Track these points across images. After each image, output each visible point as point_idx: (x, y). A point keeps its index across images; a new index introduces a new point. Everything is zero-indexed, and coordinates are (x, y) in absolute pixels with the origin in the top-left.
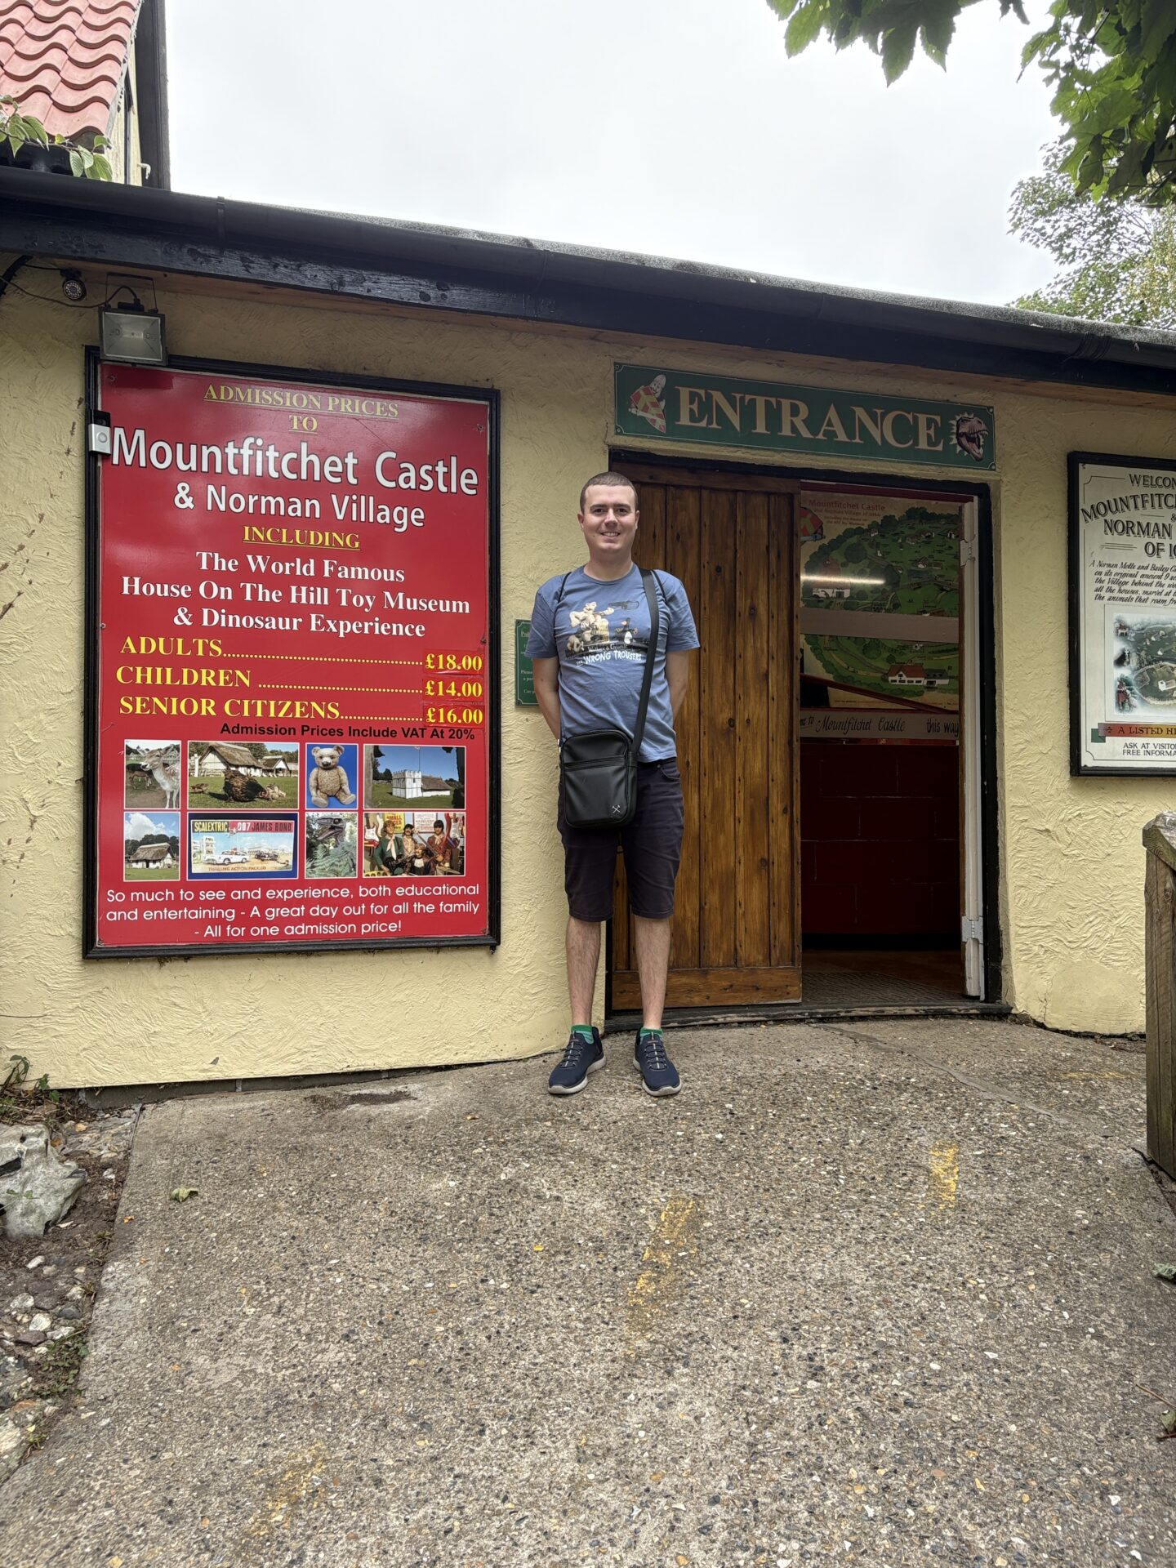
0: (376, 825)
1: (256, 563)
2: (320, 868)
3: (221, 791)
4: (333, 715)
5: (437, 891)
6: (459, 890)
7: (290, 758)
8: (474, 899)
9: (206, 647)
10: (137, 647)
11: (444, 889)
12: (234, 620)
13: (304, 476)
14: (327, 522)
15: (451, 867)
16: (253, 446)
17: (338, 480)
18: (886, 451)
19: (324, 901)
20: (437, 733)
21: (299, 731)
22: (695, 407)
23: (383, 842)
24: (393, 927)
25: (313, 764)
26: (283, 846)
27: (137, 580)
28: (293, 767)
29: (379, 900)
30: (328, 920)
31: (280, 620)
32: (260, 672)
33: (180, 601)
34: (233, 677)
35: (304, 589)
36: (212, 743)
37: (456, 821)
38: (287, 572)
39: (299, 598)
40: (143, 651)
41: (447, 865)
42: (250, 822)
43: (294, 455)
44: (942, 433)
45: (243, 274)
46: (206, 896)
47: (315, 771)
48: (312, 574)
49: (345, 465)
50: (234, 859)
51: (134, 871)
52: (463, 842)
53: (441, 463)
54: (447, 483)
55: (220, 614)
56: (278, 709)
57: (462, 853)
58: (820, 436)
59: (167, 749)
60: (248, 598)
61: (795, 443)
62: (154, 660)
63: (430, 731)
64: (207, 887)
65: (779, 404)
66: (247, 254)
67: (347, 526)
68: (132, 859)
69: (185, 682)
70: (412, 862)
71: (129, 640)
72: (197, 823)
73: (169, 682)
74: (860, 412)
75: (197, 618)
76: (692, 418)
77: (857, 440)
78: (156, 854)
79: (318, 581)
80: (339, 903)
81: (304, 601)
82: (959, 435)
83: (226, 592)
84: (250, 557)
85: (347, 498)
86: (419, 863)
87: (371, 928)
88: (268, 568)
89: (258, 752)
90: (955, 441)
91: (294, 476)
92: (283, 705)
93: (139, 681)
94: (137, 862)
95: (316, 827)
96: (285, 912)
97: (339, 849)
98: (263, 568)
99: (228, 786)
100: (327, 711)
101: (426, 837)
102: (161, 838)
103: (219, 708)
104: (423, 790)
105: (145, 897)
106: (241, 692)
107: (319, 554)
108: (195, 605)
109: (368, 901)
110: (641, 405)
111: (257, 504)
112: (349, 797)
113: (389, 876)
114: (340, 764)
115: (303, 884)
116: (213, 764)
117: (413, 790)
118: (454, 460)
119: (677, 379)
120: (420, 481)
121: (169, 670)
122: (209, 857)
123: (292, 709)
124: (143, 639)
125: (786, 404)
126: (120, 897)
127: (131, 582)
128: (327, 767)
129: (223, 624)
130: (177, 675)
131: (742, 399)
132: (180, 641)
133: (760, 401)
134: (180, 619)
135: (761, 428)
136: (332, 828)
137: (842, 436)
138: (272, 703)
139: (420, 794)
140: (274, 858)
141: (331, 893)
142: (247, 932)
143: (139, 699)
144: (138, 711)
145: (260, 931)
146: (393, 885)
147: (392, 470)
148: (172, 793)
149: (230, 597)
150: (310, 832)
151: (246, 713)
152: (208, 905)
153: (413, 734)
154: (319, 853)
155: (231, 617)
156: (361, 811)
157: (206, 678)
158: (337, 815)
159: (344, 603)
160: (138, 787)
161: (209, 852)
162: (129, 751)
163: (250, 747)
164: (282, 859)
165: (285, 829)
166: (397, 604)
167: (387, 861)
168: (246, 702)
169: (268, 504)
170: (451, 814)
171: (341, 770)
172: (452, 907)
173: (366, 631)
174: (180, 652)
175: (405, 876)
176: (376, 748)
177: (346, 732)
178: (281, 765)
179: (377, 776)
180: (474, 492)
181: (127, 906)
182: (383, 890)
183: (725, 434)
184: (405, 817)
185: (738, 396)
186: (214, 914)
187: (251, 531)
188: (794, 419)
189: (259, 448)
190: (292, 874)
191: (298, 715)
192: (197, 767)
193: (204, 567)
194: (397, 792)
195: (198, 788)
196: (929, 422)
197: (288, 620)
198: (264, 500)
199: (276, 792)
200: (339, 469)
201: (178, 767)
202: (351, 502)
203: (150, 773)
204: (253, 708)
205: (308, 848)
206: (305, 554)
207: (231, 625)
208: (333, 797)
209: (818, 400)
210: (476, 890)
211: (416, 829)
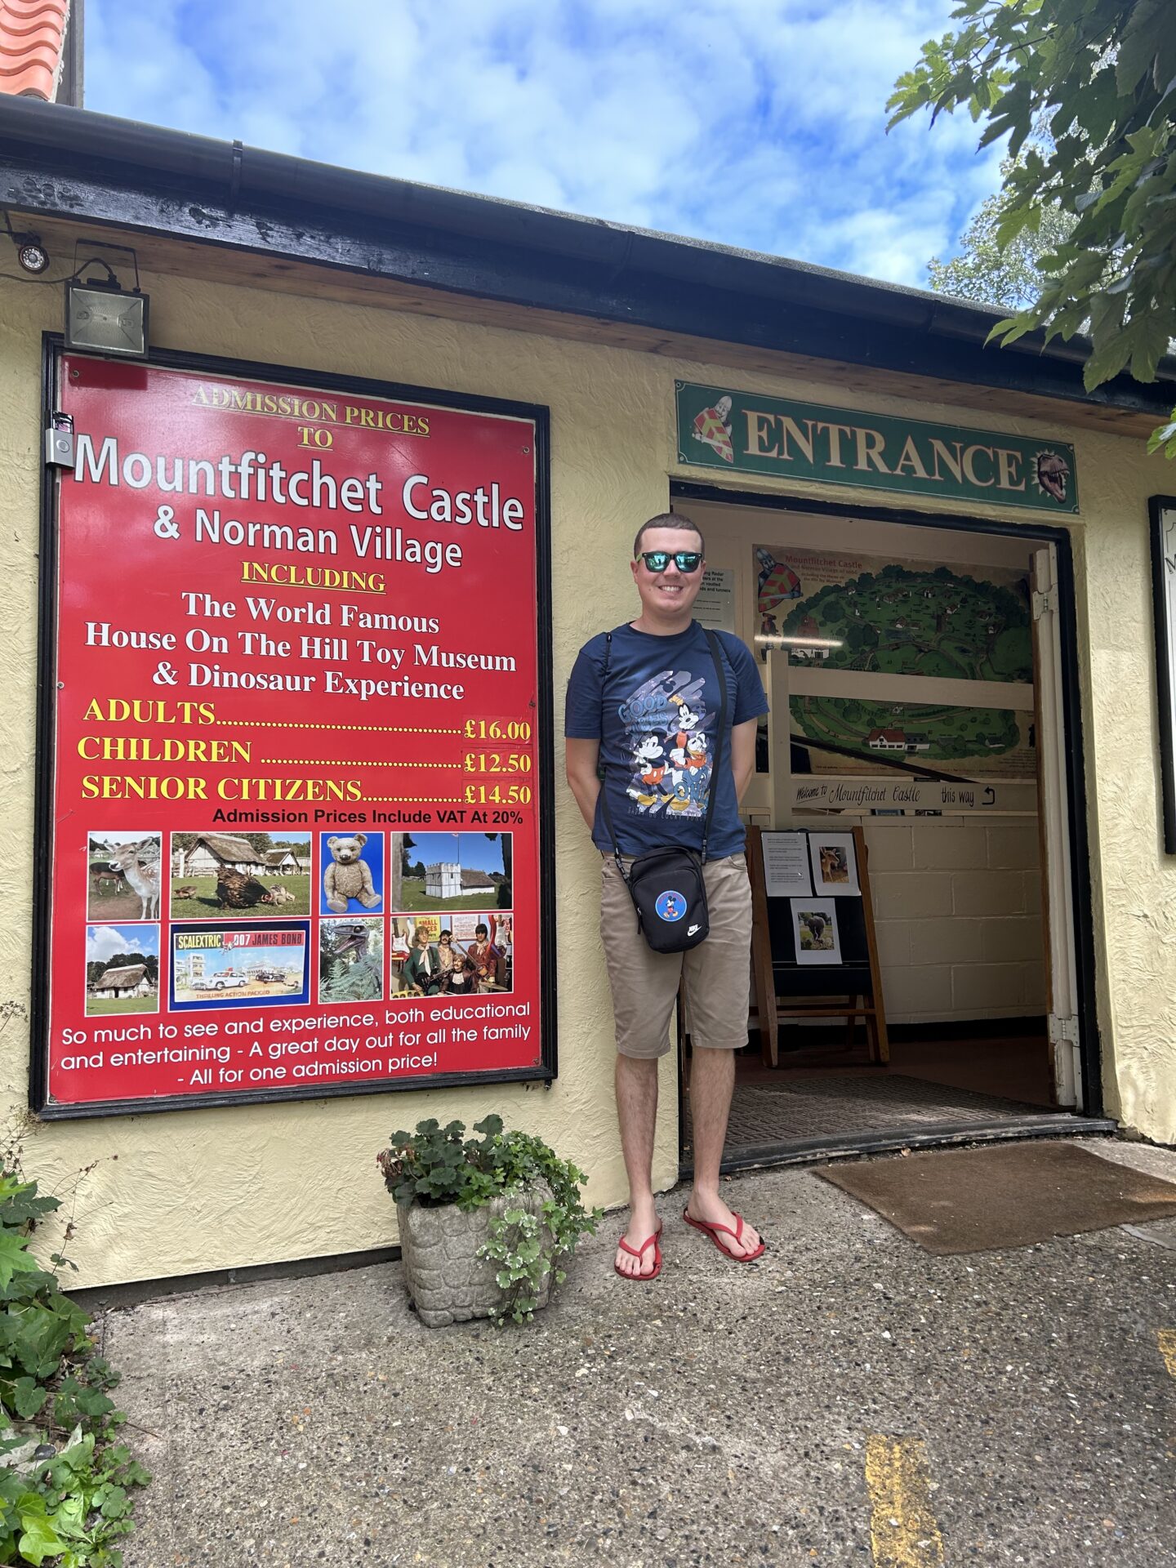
0: (406, 933)
1: (260, 608)
2: (338, 990)
3: (213, 895)
4: (353, 796)
5: (480, 1013)
6: (506, 1011)
7: (300, 851)
8: (524, 1021)
9: (195, 713)
10: (106, 713)
11: (487, 1011)
12: (231, 678)
13: (317, 502)
14: (345, 559)
15: (497, 982)
16: (255, 464)
17: (359, 508)
18: (964, 490)
19: (342, 1032)
20: (479, 817)
21: (311, 817)
22: (764, 434)
23: (415, 953)
24: (427, 1061)
25: (328, 858)
26: (291, 963)
27: (105, 627)
28: (303, 862)
29: (410, 1028)
30: (347, 1056)
31: (289, 678)
32: (260, 742)
33: (162, 655)
34: (229, 750)
35: (317, 641)
36: (202, 834)
37: (502, 924)
38: (297, 620)
39: (311, 652)
40: (113, 717)
41: (492, 979)
42: (250, 934)
43: (305, 476)
44: (1023, 471)
45: (258, 243)
46: (192, 1031)
47: (331, 866)
48: (327, 622)
49: (366, 490)
50: (230, 981)
51: (98, 1002)
52: (510, 951)
53: (480, 491)
54: (488, 515)
55: (213, 670)
56: (285, 790)
57: (509, 964)
58: (898, 472)
59: (144, 843)
60: (248, 651)
61: (871, 479)
62: (127, 729)
63: (468, 817)
64: (194, 1020)
65: (854, 433)
66: (264, 220)
67: (369, 564)
68: (96, 986)
69: (168, 757)
70: (450, 978)
71: (94, 704)
72: (182, 937)
73: (146, 757)
74: (938, 446)
75: (183, 676)
76: (762, 448)
77: (937, 477)
78: (128, 979)
79: (333, 631)
80: (361, 1033)
81: (317, 655)
82: (1041, 474)
83: (220, 643)
84: (250, 601)
85: (369, 530)
86: (458, 979)
87: (400, 1063)
88: (274, 614)
89: (260, 845)
90: (1037, 481)
91: (305, 502)
92: (292, 784)
93: (107, 756)
94: (103, 990)
95: (332, 937)
96: (293, 1048)
97: (362, 964)
98: (267, 614)
99: (222, 888)
100: (346, 792)
101: (466, 946)
102: (136, 959)
103: (211, 790)
104: (463, 887)
105: (113, 1035)
106: (239, 769)
107: (336, 599)
108: (180, 658)
109: (396, 1029)
110: (705, 430)
111: (259, 535)
112: (373, 899)
113: (422, 996)
114: (362, 857)
115: (316, 1011)
116: (203, 860)
117: (451, 888)
118: (495, 487)
119: (744, 401)
120: (457, 512)
121: (146, 742)
122: (197, 980)
123: (303, 789)
124: (113, 703)
125: (861, 434)
126: (80, 1038)
127: (98, 629)
128: (346, 862)
129: (217, 684)
130: (157, 748)
131: (814, 427)
132: (161, 705)
133: (834, 431)
134: (161, 677)
135: (835, 461)
136: (353, 938)
137: (921, 473)
138: (278, 783)
139: (459, 892)
140: (280, 978)
141: (350, 1021)
142: (245, 1076)
143: (107, 780)
144: (106, 795)
145: (262, 1074)
146: (426, 1007)
147: (423, 499)
148: (150, 900)
149: (225, 650)
150: (325, 944)
151: (245, 796)
152: (194, 1042)
153: (451, 817)
154: (336, 970)
155: (226, 675)
156: (387, 915)
157: (194, 751)
158: (358, 921)
159: (366, 658)
160: (104, 893)
161: (197, 974)
162: (94, 846)
163: (250, 838)
164: (290, 980)
165: (294, 941)
166: (430, 660)
167: (420, 977)
168: (245, 782)
169: (272, 534)
170: (496, 916)
171: (364, 864)
172: (499, 1033)
173: (394, 693)
174: (161, 719)
175: (441, 995)
176: (406, 836)
177: (369, 817)
178: (289, 860)
179: (407, 871)
180: (519, 527)
181: (89, 1049)
182: (415, 1014)
183: (797, 467)
184: (440, 921)
185: (810, 423)
186: (203, 1054)
187: (251, 568)
188: (870, 451)
189: (262, 466)
190: (302, 998)
191: (310, 797)
192: (182, 866)
193: (192, 611)
194: (431, 891)
195: (183, 892)
196: (1010, 459)
197: (297, 679)
198: (267, 530)
199: (282, 895)
200: (360, 495)
201: (157, 866)
202: (374, 535)
203: (121, 874)
204: (254, 790)
205: (321, 966)
206: (319, 598)
207: (226, 684)
208: (354, 901)
209: (895, 431)
210: (526, 1009)
211: (454, 937)
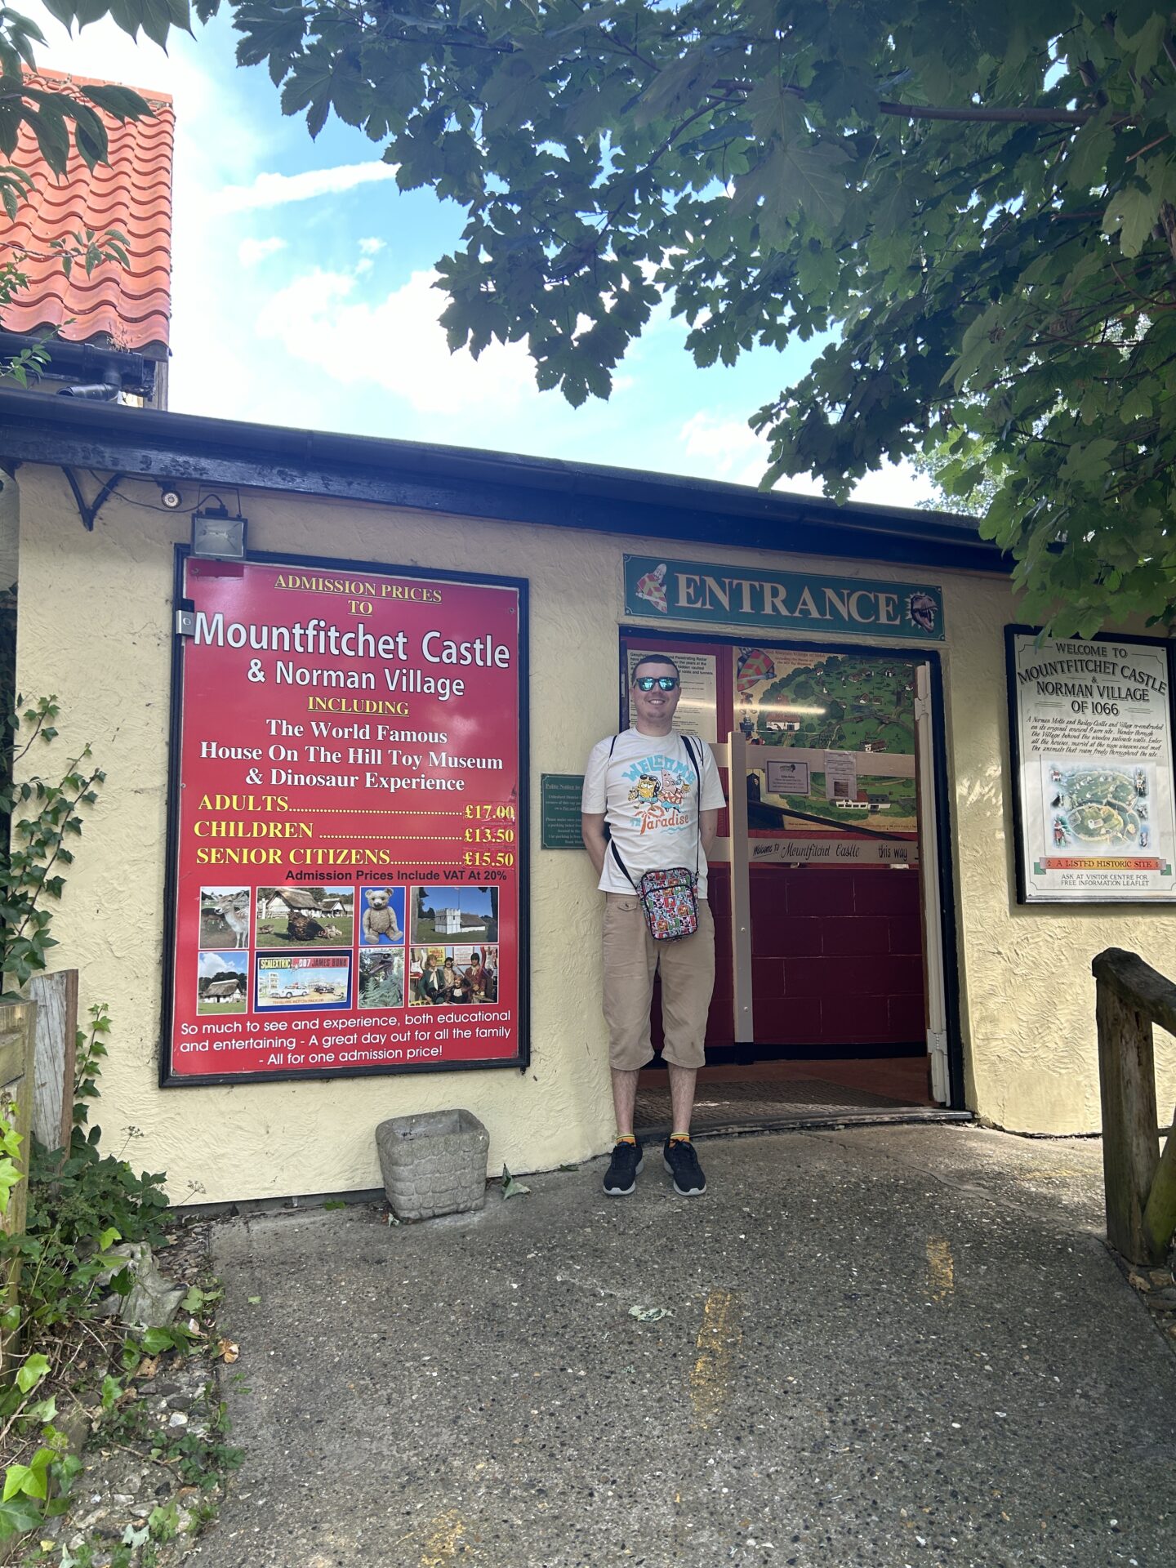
0: (420, 959)
1: (319, 729)
2: (371, 1000)
3: (285, 931)
4: (384, 861)
5: (474, 1018)
6: (492, 1016)
7: (346, 900)
8: (506, 1024)
9: (274, 803)
10: (213, 803)
11: (479, 1016)
12: (299, 779)
13: (361, 653)
14: (381, 692)
15: (486, 996)
16: (317, 628)
17: (391, 656)
18: (851, 626)
19: (375, 1029)
20: (474, 875)
21: (354, 876)
22: (691, 591)
23: (427, 974)
24: (434, 1052)
25: (366, 906)
26: (338, 980)
27: (214, 745)
28: (348, 908)
29: (423, 1027)
30: (377, 1047)
31: (340, 778)
32: (320, 823)
33: (252, 763)
34: (297, 829)
35: (360, 751)
36: (278, 888)
37: (490, 953)
38: (346, 736)
39: (356, 759)
40: (218, 807)
41: (482, 993)
42: (310, 959)
43: (353, 635)
44: (899, 609)
45: (323, 490)
46: (270, 1027)
47: (368, 911)
48: (368, 737)
49: (396, 644)
50: (296, 992)
51: (206, 1005)
52: (496, 973)
53: (478, 641)
54: (483, 658)
55: (287, 773)
56: (336, 857)
57: (495, 983)
58: (797, 614)
59: (238, 894)
60: (312, 759)
61: (776, 620)
62: (228, 815)
63: (467, 874)
64: (271, 1019)
65: (761, 587)
66: (326, 475)
67: (398, 696)
68: (205, 994)
69: (255, 835)
70: (452, 992)
71: (206, 798)
72: (263, 960)
73: (240, 834)
74: (830, 593)
75: (266, 778)
76: (689, 600)
77: (828, 617)
78: (227, 990)
79: (372, 743)
80: (388, 1030)
81: (360, 761)
82: (913, 611)
83: (292, 754)
84: (313, 724)
85: (398, 672)
86: (458, 993)
87: (415, 1053)
88: (330, 733)
89: (318, 895)
90: (910, 616)
91: (353, 653)
92: (341, 853)
93: (214, 834)
94: (209, 997)
95: (368, 962)
96: (340, 1040)
97: (388, 981)
98: (325, 733)
99: (291, 927)
100: (379, 858)
101: (464, 969)
102: (231, 975)
103: (284, 857)
104: (462, 926)
105: (215, 1029)
106: (306, 842)
107: (373, 721)
108: (265, 765)
109: (413, 1028)
110: (646, 590)
111: (320, 677)
112: (397, 934)
113: (432, 1005)
114: (389, 904)
115: (357, 1014)
116: (278, 906)
117: (453, 927)
118: (489, 638)
119: (675, 567)
120: (460, 657)
121: (241, 824)
122: (273, 991)
123: (349, 856)
124: (218, 797)
125: (767, 587)
126: (193, 1030)
127: (209, 746)
128: (378, 908)
129: (290, 783)
130: (248, 828)
131: (731, 584)
132: (251, 798)
133: (746, 585)
134: (251, 779)
135: (747, 608)
136: (383, 962)
137: (815, 614)
138: (331, 851)
139: (459, 930)
140: (331, 991)
141: (380, 1022)
142: (306, 1059)
143: (214, 850)
144: (213, 861)
145: (318, 1058)
146: (435, 1013)
147: (437, 647)
148: (242, 934)
149: (296, 759)
150: (363, 966)
151: (308, 861)
152: (272, 1035)
153: (453, 875)
154: (371, 985)
155: (296, 777)
157: (274, 830)
158: (386, 950)
159: (395, 762)
160: (211, 930)
161: (273, 987)
162: (205, 897)
163: (311, 891)
164: (338, 992)
165: (340, 964)
166: (440, 763)
167: (430, 991)
168: (309, 851)
169: (330, 676)
170: (486, 948)
171: (391, 909)
172: (487, 1033)
173: (414, 787)
174: (251, 808)
175: (445, 1004)
176: (421, 889)
177: (395, 875)
178: (338, 906)
179: (421, 915)
180: (506, 665)
181: (200, 1038)
182: (426, 1017)
183: (717, 613)
184: (445, 951)
185: (727, 581)
186: (277, 1043)
187: (314, 700)
188: (775, 600)
189: (322, 629)
190: (347, 1005)
191: (354, 862)
192: (264, 910)
193: (273, 732)
194: (439, 929)
195: (265, 929)
196: (888, 600)
197: (346, 778)
198: (326, 674)
199: (334, 931)
200: (391, 647)
201: (247, 911)
202: (401, 675)
203: (223, 916)
204: (314, 857)
205: (360, 982)
206: (362, 721)
207: (296, 783)
208: (384, 935)
209: (794, 584)
210: (507, 1016)
211: (455, 962)
